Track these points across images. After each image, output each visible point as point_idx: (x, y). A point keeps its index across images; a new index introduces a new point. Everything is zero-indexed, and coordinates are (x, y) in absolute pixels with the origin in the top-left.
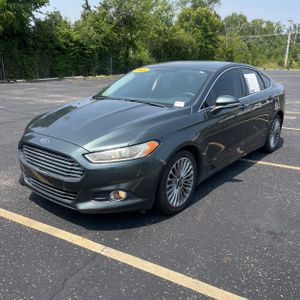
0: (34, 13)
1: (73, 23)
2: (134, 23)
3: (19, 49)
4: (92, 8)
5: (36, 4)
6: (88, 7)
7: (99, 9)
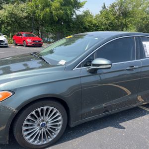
0: (76, 11)
1: (95, 15)
2: (128, 15)
3: (66, 28)
4: (106, 8)
5: (78, 7)
6: (104, 7)
7: (110, 8)
